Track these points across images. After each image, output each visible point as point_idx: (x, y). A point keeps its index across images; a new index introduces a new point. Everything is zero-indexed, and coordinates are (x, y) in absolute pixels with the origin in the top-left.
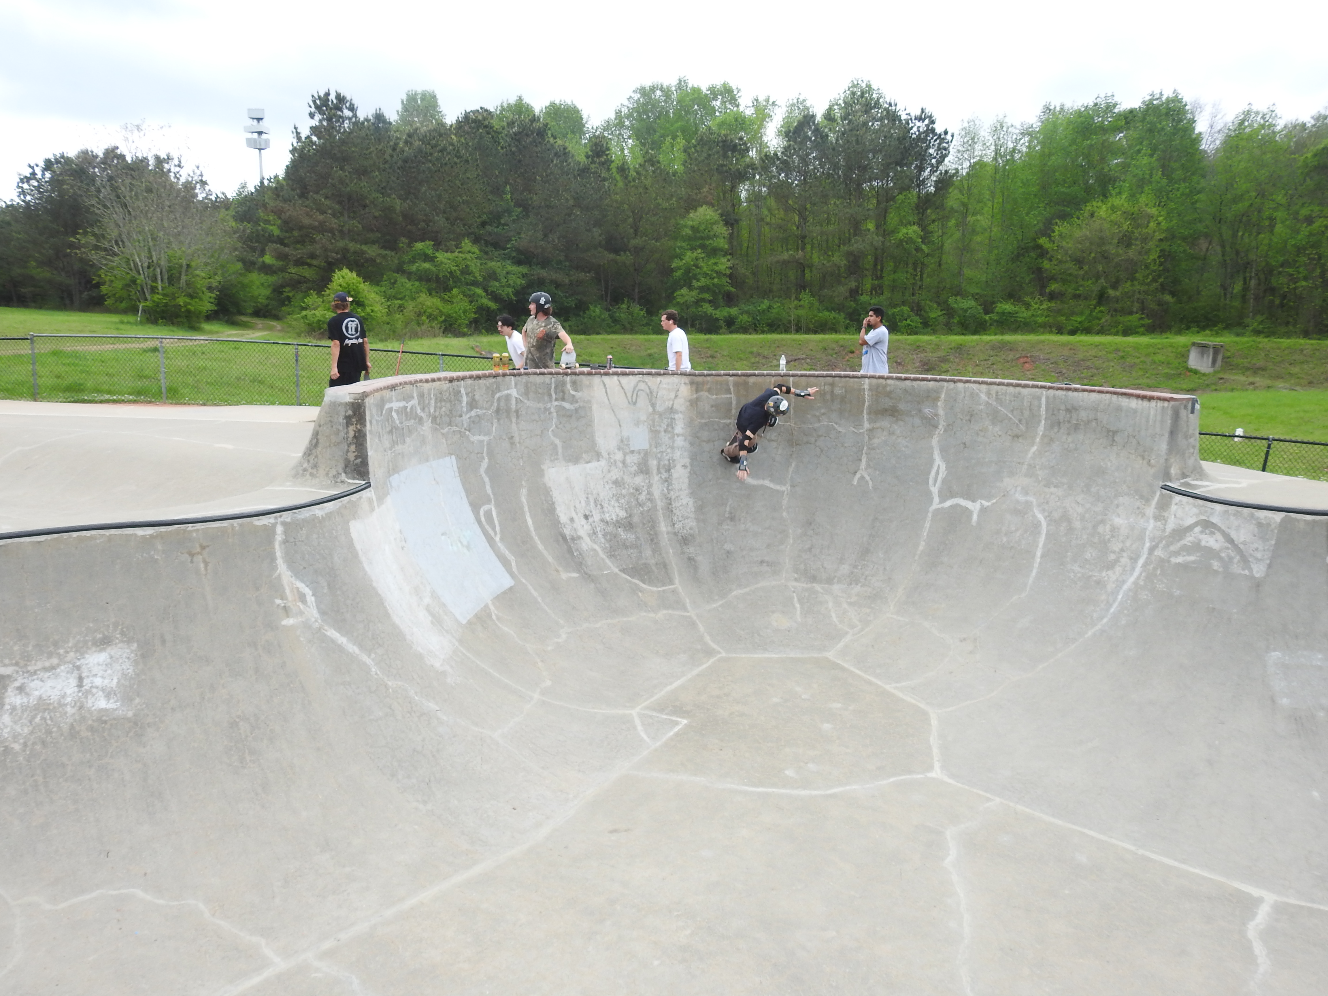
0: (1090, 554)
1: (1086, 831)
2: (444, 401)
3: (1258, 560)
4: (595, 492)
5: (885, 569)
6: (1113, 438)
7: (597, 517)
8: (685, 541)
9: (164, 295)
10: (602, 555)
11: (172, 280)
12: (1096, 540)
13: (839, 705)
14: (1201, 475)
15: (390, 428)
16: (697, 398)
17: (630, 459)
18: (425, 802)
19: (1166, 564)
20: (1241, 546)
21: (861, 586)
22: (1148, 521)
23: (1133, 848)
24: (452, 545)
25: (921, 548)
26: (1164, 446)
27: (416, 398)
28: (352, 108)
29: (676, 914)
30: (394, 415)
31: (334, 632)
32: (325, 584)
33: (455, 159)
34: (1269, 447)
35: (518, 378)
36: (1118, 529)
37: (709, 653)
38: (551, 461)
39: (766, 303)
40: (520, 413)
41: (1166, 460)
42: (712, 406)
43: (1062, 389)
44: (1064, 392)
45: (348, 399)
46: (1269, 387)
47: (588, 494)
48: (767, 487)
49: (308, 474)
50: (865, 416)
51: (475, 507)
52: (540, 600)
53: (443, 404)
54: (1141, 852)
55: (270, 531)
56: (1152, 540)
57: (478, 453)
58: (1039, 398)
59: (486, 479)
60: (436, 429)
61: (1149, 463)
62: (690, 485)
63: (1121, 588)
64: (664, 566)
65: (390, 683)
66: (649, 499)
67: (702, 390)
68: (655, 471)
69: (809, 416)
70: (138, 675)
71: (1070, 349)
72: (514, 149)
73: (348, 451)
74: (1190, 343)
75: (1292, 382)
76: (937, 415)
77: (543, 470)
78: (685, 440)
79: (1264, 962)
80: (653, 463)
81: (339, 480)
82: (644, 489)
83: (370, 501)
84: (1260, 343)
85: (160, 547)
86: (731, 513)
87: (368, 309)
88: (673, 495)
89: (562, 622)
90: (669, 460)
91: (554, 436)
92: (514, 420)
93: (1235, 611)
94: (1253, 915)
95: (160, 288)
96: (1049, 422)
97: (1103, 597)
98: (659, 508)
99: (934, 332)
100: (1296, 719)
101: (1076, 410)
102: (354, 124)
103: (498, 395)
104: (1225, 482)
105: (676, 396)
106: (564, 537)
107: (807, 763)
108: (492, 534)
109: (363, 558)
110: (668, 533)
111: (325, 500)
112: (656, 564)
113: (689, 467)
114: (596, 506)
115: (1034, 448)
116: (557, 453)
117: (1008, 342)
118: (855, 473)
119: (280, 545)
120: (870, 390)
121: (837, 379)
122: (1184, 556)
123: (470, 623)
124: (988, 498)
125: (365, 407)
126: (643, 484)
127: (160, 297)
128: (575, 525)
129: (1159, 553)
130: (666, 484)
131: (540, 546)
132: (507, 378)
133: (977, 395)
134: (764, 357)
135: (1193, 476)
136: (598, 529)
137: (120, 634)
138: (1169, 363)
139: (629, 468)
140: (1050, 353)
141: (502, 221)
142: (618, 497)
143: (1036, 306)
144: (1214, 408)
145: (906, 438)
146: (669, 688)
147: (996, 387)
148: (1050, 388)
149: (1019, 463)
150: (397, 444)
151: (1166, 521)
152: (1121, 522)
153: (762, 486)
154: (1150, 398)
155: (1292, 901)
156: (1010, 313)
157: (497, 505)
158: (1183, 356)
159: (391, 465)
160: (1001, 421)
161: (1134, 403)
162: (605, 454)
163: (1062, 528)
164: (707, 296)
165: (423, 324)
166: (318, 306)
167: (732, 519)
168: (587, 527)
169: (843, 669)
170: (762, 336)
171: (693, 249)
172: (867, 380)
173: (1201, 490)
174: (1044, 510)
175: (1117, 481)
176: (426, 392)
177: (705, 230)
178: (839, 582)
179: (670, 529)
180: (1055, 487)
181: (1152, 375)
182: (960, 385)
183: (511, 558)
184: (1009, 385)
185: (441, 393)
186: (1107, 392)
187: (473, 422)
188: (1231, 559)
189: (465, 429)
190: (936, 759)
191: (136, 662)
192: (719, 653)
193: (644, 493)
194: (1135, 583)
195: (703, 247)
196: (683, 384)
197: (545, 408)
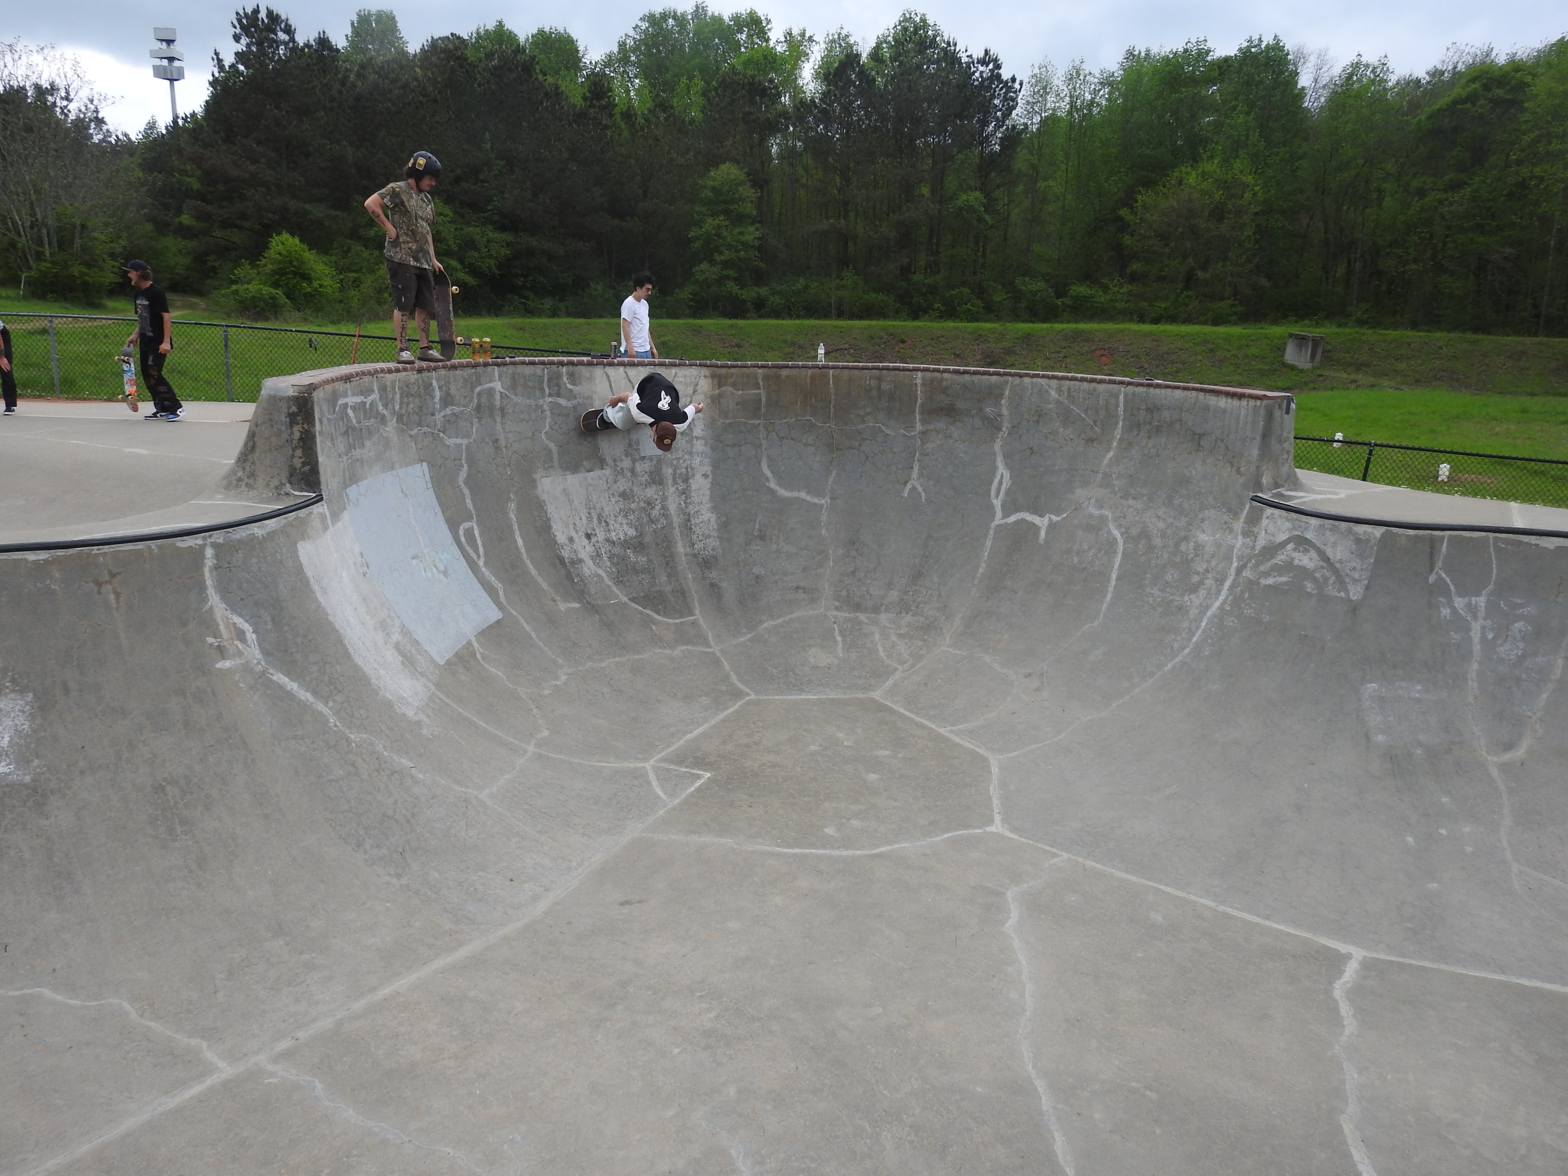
0: (1171, 575)
1: (1162, 887)
2: (412, 395)
3: (1355, 581)
4: (598, 506)
5: (940, 595)
6: (1199, 442)
7: (601, 536)
8: (706, 563)
9: (53, 263)
10: (608, 581)
11: (63, 243)
12: (1178, 560)
13: (887, 752)
14: (1296, 484)
15: (346, 429)
16: (720, 395)
17: (639, 467)
18: (398, 876)
19: (1256, 587)
20: (1337, 565)
21: (913, 615)
22: (1236, 538)
23: (1212, 904)
24: (425, 571)
25: (981, 571)
26: (1255, 452)
27: (377, 391)
28: (289, 30)
29: (698, 994)
30: (350, 412)
31: (281, 676)
32: (269, 618)
33: (421, 98)
34: (1371, 451)
35: (502, 368)
36: (1203, 546)
37: (737, 694)
38: (545, 469)
39: (801, 283)
40: (506, 411)
41: (1258, 467)
42: (737, 404)
43: (1142, 385)
44: (1145, 389)
45: (291, 392)
46: (1372, 386)
47: (590, 509)
48: (803, 500)
49: (244, 484)
50: (917, 416)
51: (453, 526)
52: (533, 635)
53: (411, 399)
54: (1221, 908)
55: (197, 555)
56: (1240, 558)
57: (455, 460)
58: (1117, 396)
59: (466, 491)
60: (403, 430)
61: (1238, 471)
62: (712, 497)
63: (1205, 614)
64: (682, 593)
65: (352, 737)
66: (663, 515)
67: (725, 385)
68: (670, 482)
69: (852, 416)
70: (35, 731)
71: (1153, 340)
72: (493, 87)
73: (293, 457)
74: (1287, 334)
75: (1398, 379)
76: (1000, 415)
77: (534, 481)
78: (705, 445)
79: (1350, 1024)
80: (668, 471)
81: (282, 492)
82: (658, 502)
83: (323, 517)
84: (1364, 334)
85: (57, 575)
86: (760, 531)
87: (316, 284)
88: (691, 510)
89: (560, 661)
90: (687, 468)
91: (548, 439)
92: (498, 419)
93: (1329, 638)
94: (1341, 973)
95: (48, 254)
96: (1128, 423)
97: (1185, 625)
98: (676, 525)
99: (999, 319)
100: (1391, 758)
101: (1159, 409)
102: (291, 49)
103: (478, 389)
104: (1321, 493)
105: (695, 392)
106: (562, 560)
107: (850, 819)
108: (475, 557)
109: (316, 587)
110: (686, 555)
111: (266, 516)
112: (673, 591)
113: (711, 476)
114: (600, 523)
115: (1111, 454)
116: (552, 460)
117: (1083, 331)
118: (906, 483)
119: (211, 571)
120: (923, 385)
121: (884, 371)
122: (1275, 577)
123: (449, 663)
124: (1058, 512)
125: (313, 402)
126: (656, 497)
127: (49, 265)
128: (575, 547)
129: (1247, 573)
130: (683, 497)
131: (534, 572)
132: (489, 369)
133: (1047, 391)
134: (801, 347)
135: (1286, 485)
136: (603, 550)
137: (10, 682)
138: (1263, 358)
139: (639, 478)
140: (1131, 344)
141: (481, 177)
142: (626, 513)
143: (1115, 289)
144: (1311, 409)
145: (965, 442)
146: (689, 736)
147: (1068, 382)
148: (1129, 384)
149: (1093, 471)
150: (355, 448)
151: (1256, 537)
152: (1207, 539)
153: (797, 499)
154: (1241, 396)
155: (1382, 956)
156: (1085, 297)
157: (479, 523)
158: (1279, 349)
159: (347, 475)
160: (1074, 423)
161: (1223, 402)
162: (610, 461)
163: (1141, 546)
164: (731, 273)
165: (385, 303)
166: (252, 279)
167: (762, 537)
168: (589, 549)
169: (891, 711)
170: (797, 322)
171: (714, 215)
172: (920, 374)
173: (1295, 501)
174: (1119, 526)
175: (1203, 491)
176: (389, 384)
177: (728, 192)
178: (886, 611)
179: (688, 550)
180: (1134, 498)
181: (1245, 370)
182: (1027, 380)
183: (499, 586)
184: (1083, 380)
185: (407, 386)
186: (1194, 389)
187: (448, 421)
188: (1326, 579)
189: (439, 431)
190: (996, 811)
191: (32, 716)
192: (748, 695)
193: (657, 508)
194: (1221, 608)
195: (727, 212)
196: (702, 378)
197: (537, 405)
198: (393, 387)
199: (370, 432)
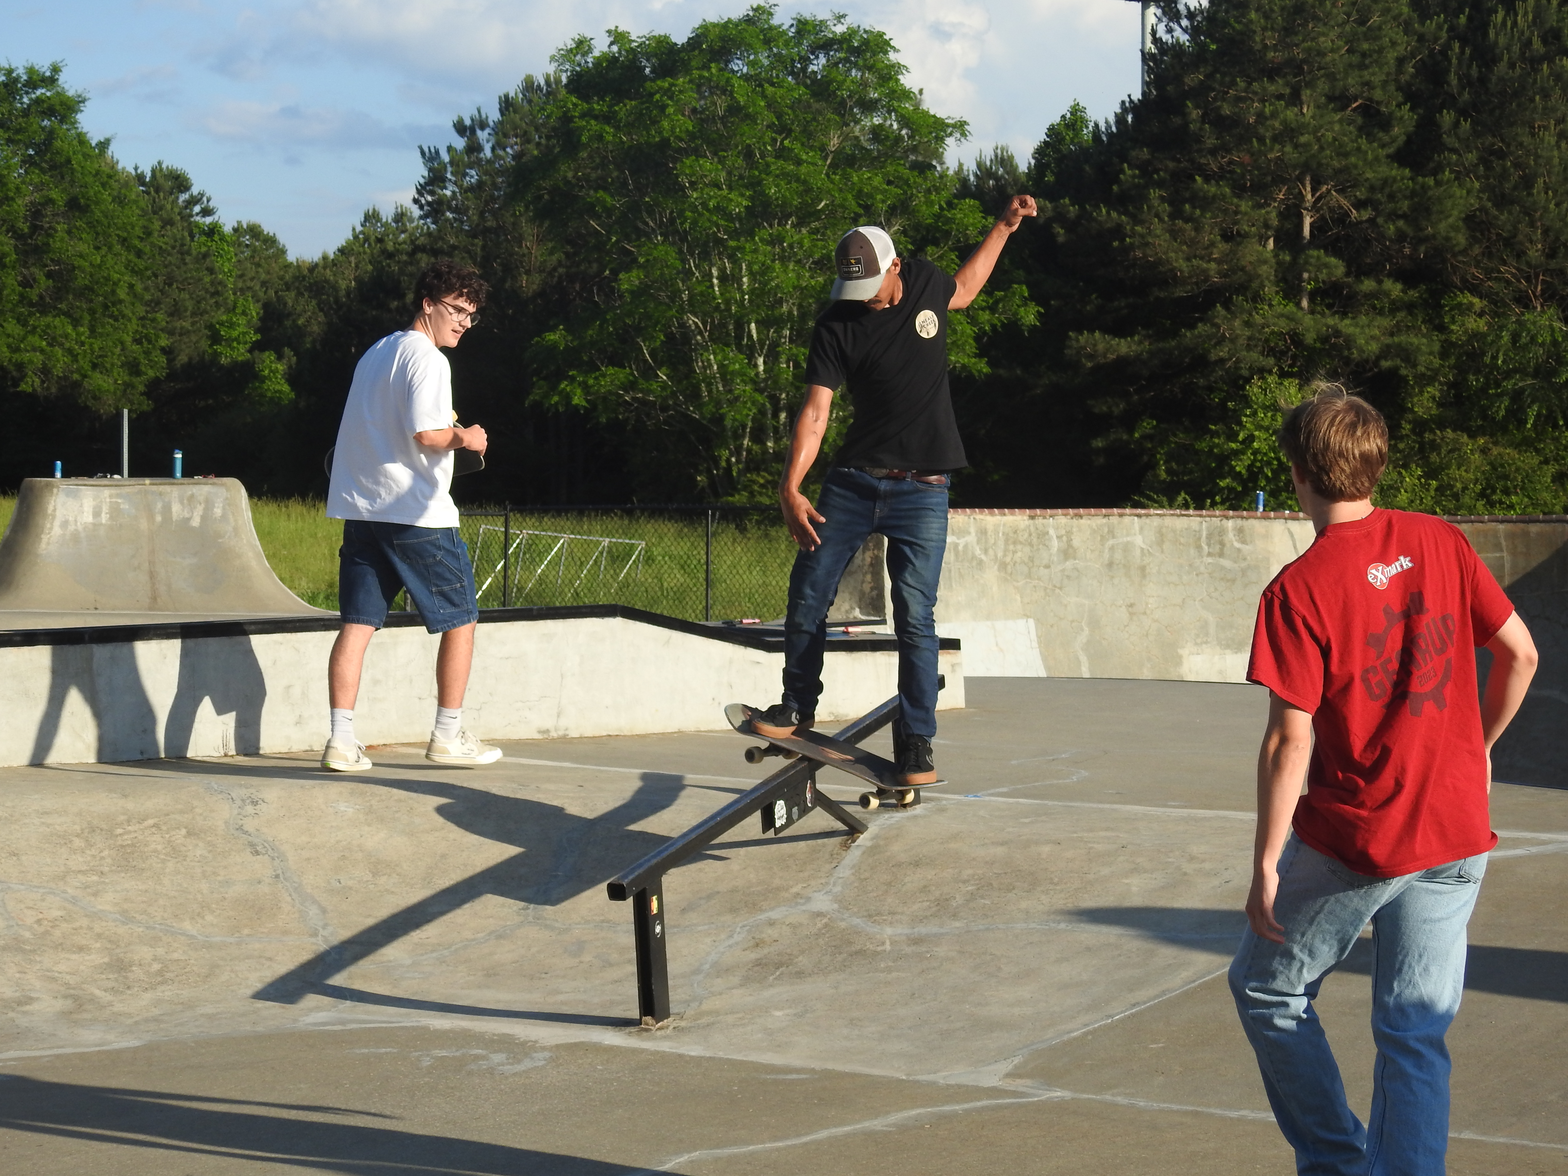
2: (1021, 543)
27: (973, 534)
35: (1145, 519)
38: (1196, 644)
40: (1148, 571)
53: (1019, 547)
57: (1072, 621)
59: (1084, 659)
60: (1006, 580)
77: (1181, 657)
91: (1204, 609)
92: (1136, 580)
116: (1207, 634)
176: (990, 528)
185: (1015, 532)
187: (1068, 577)
189: (1054, 586)
197: (1191, 565)
198: (996, 532)
199: (961, 576)
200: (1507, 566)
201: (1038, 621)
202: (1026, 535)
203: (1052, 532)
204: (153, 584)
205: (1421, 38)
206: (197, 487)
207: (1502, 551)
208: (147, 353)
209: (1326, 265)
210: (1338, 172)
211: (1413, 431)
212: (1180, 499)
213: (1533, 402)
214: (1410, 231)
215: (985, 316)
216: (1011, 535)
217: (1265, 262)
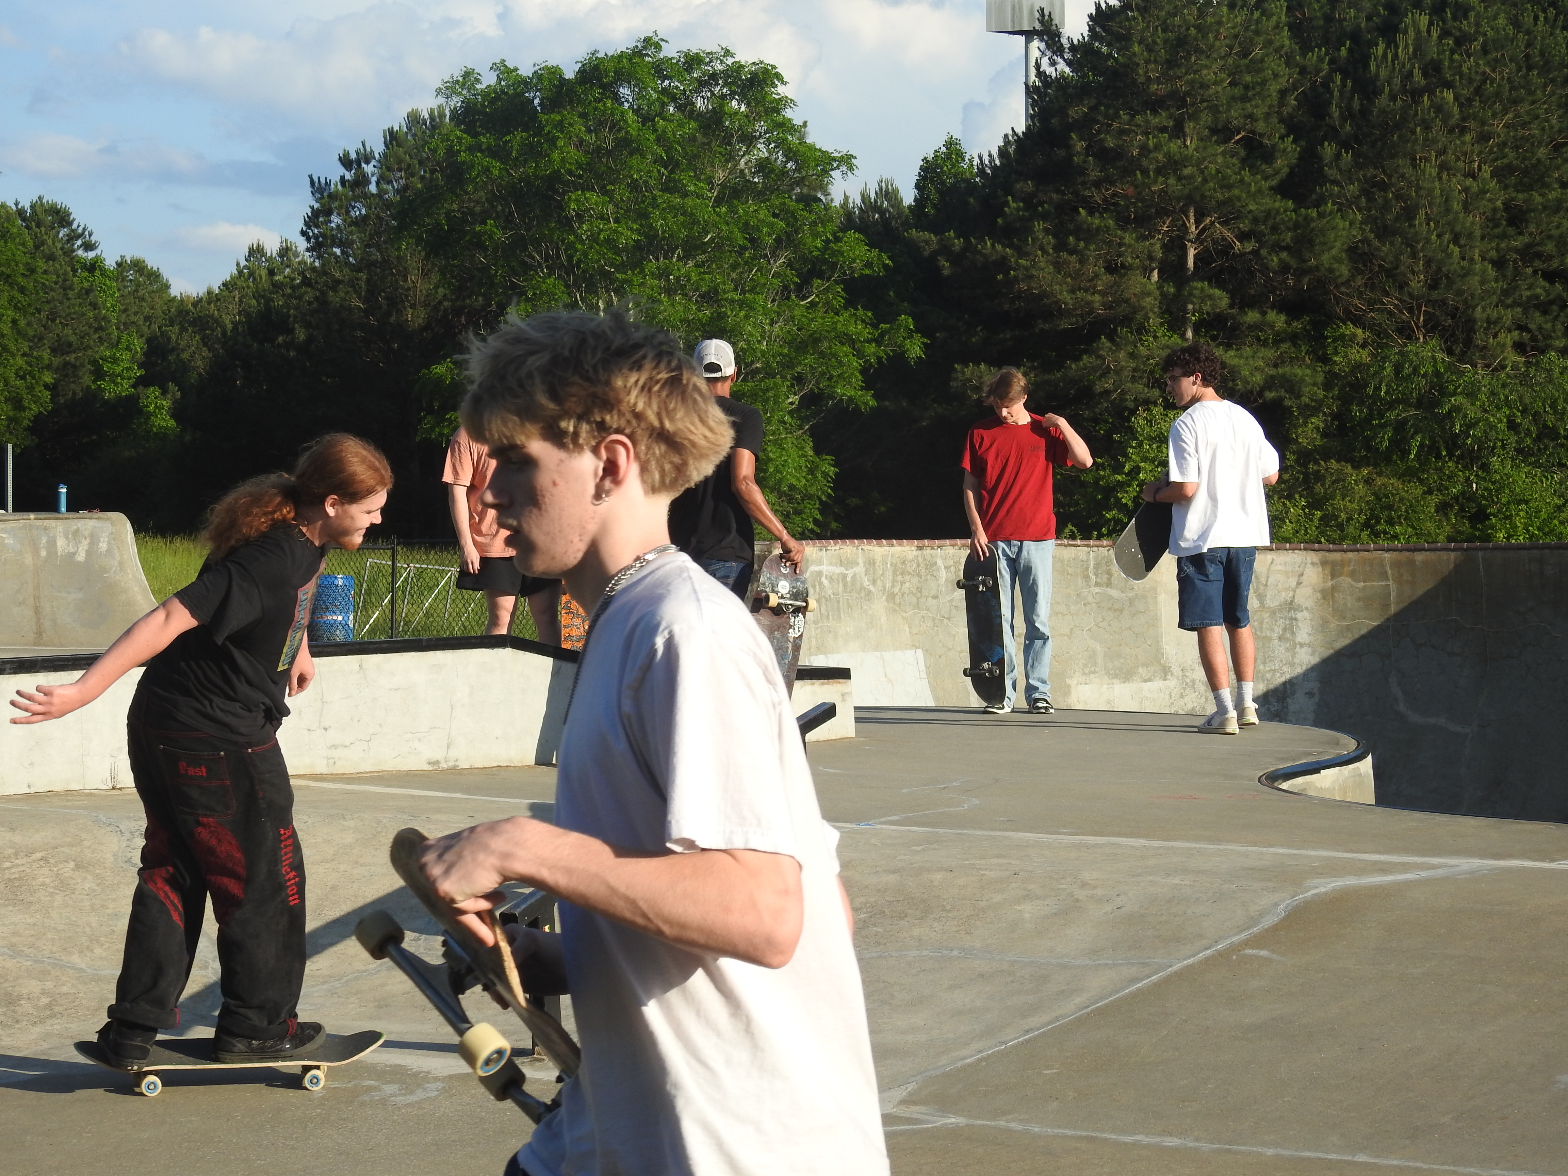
2: (909, 574)
16: (1334, 589)
27: (862, 565)
30: (825, 581)
38: (1084, 674)
42: (1358, 599)
48: (1442, 729)
53: (907, 578)
60: (895, 611)
67: (1341, 575)
69: (1510, 614)
77: (1069, 687)
78: (1313, 654)
90: (1284, 684)
91: (1092, 638)
105: (1299, 584)
113: (1317, 696)
116: (1095, 664)
162: (1176, 670)
176: (878, 558)
185: (903, 563)
187: (957, 607)
189: (943, 617)
196: (1309, 565)
197: (1078, 595)
198: (885, 563)
199: (850, 606)
200: (1393, 595)
201: (926, 652)
202: (915, 566)
203: (940, 562)
204: (39, 619)
205: (1303, 71)
206: (82, 521)
207: (1388, 579)
208: (30, 388)
209: (1210, 297)
210: (1223, 203)
211: (1297, 461)
212: (1067, 531)
213: (1416, 433)
214: (1293, 263)
215: (871, 348)
216: (899, 565)
217: (1149, 294)
